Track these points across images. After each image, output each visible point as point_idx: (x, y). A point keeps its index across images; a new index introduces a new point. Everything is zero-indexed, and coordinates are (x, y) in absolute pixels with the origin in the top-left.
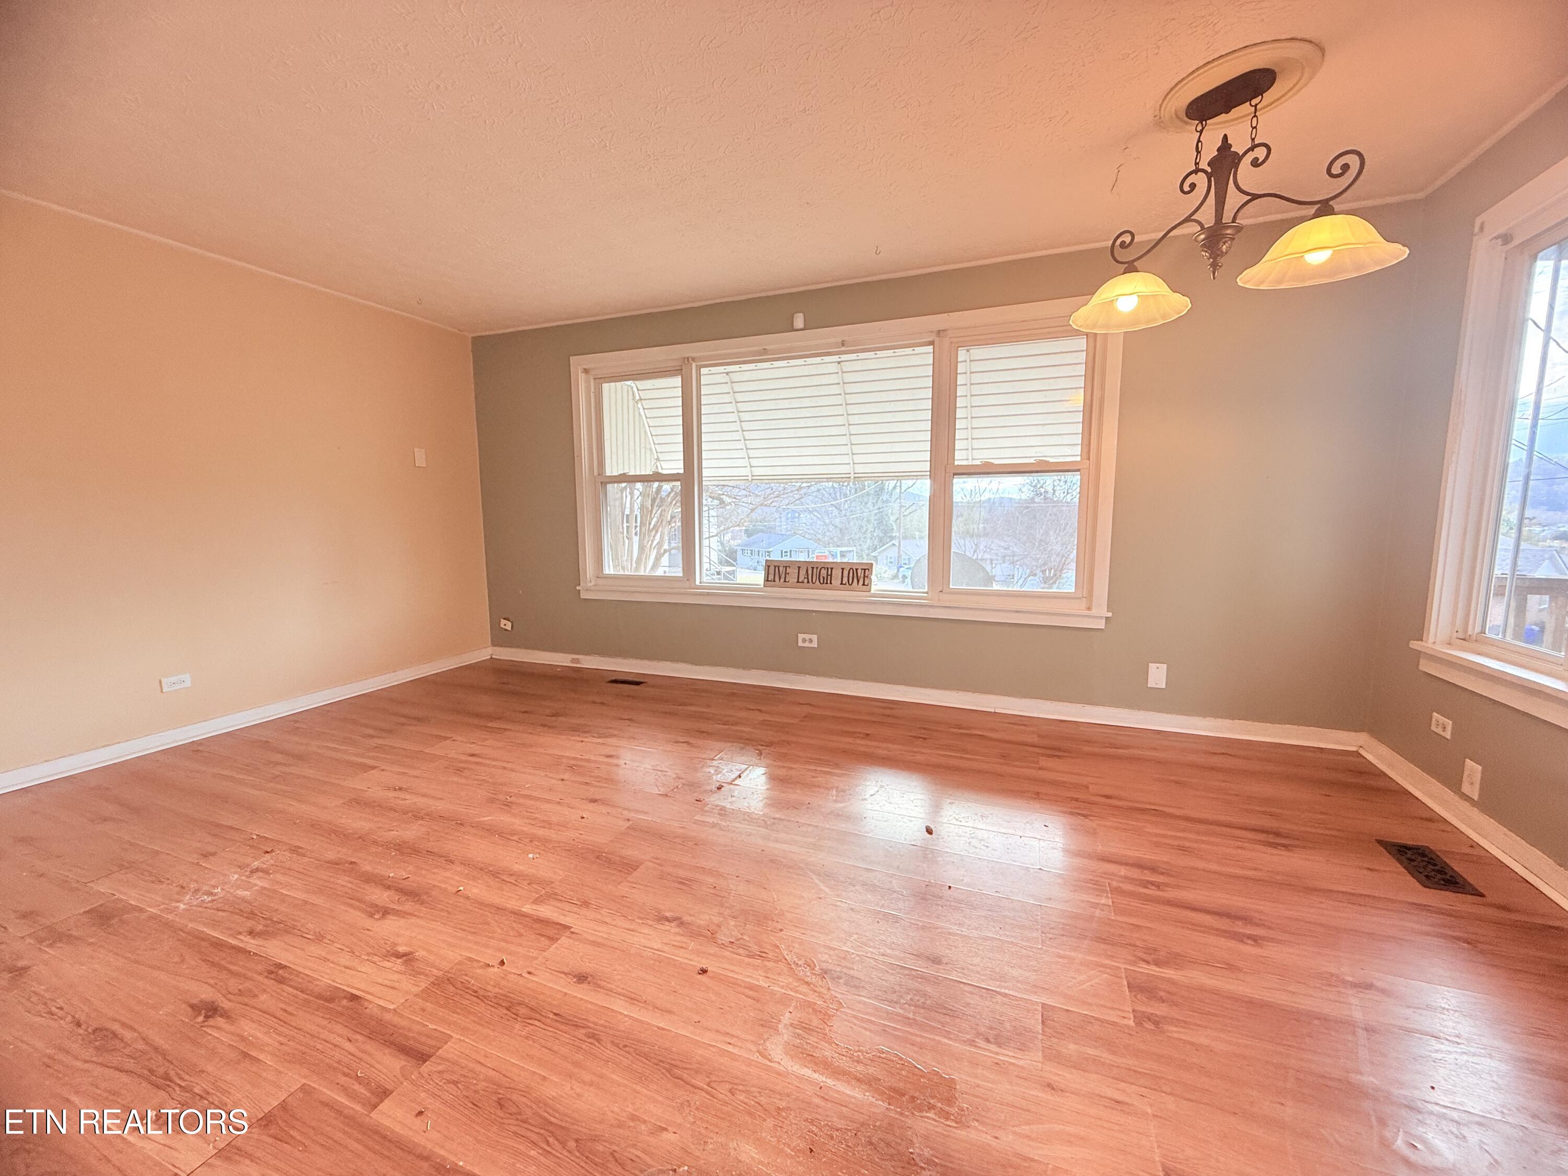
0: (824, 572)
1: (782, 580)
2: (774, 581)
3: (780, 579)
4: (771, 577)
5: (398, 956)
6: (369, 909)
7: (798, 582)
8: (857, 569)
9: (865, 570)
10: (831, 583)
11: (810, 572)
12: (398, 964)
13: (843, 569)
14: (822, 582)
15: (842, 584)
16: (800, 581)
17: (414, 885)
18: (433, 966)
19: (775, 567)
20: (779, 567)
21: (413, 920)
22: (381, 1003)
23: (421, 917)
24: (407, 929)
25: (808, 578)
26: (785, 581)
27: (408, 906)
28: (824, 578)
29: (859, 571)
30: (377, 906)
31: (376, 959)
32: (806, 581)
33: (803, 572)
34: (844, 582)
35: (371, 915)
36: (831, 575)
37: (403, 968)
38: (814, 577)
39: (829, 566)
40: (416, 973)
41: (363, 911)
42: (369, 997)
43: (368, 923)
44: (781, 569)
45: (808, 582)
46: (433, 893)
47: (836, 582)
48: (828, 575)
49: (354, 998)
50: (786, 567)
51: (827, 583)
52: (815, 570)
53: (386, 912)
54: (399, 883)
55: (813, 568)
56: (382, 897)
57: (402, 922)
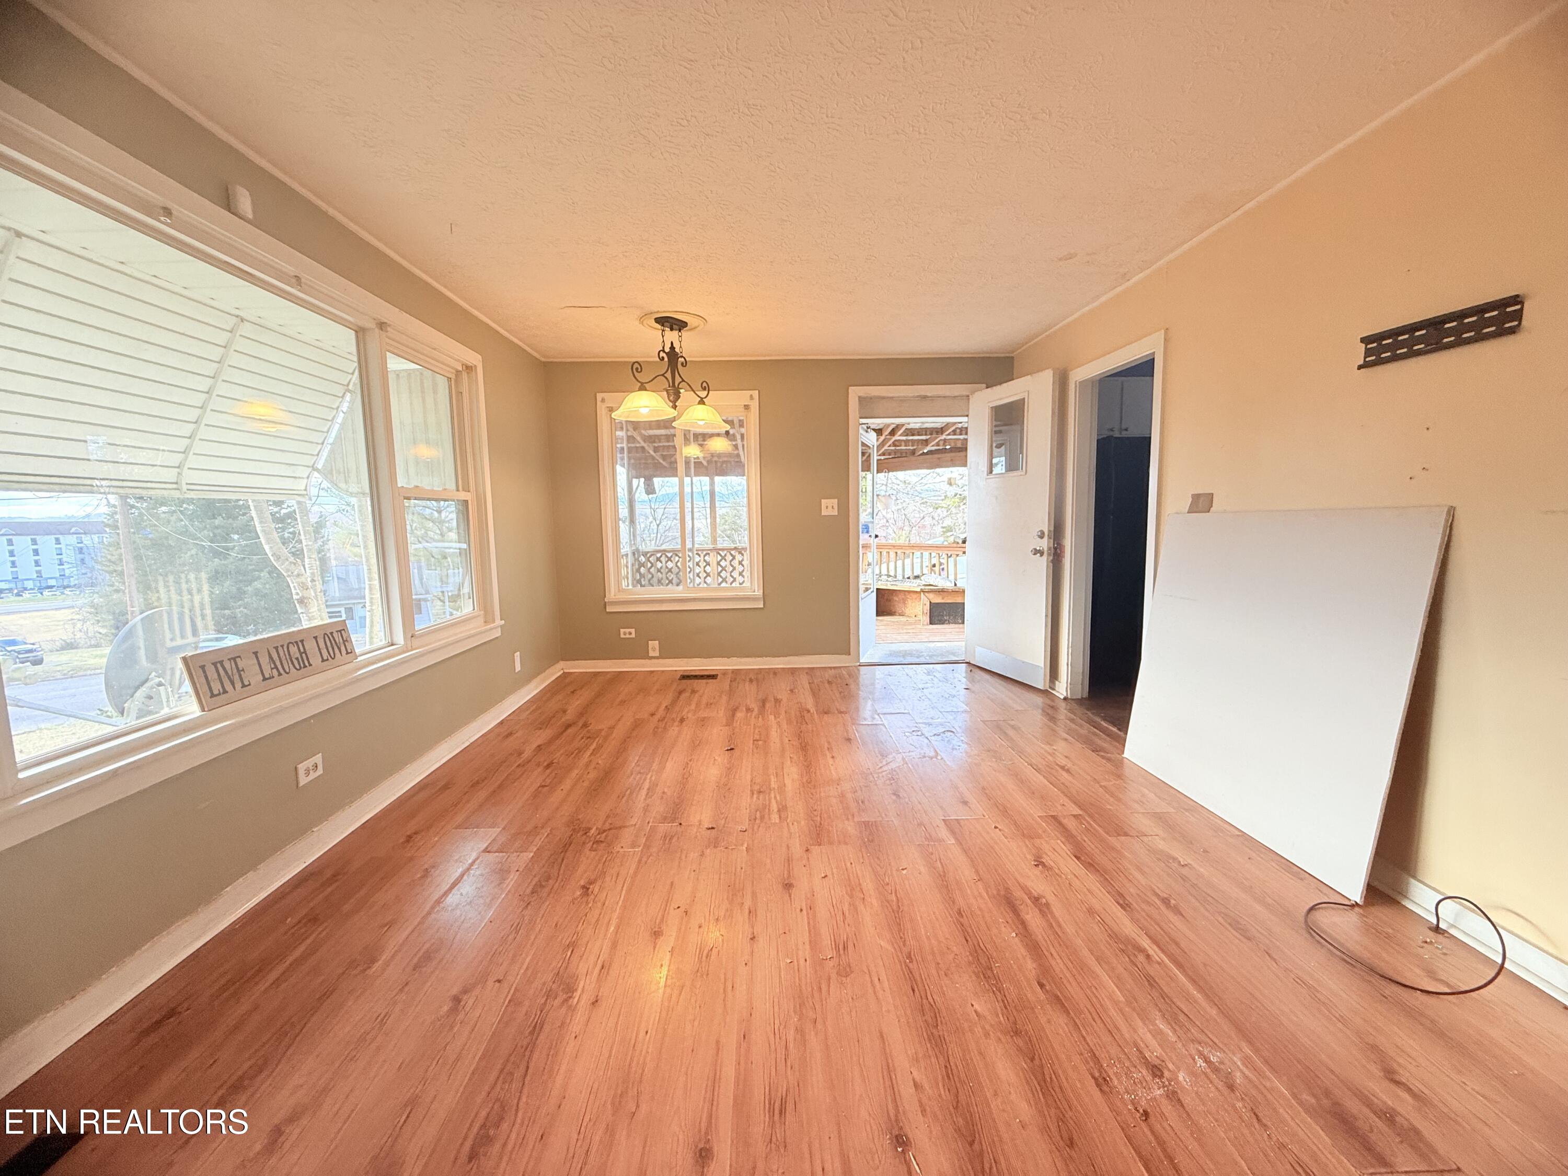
0: (294, 650)
1: (238, 685)
2: (225, 692)
3: (233, 683)
4: (216, 688)
5: (1043, 864)
6: (1046, 910)
7: (265, 679)
8: (332, 633)
9: (340, 631)
10: (310, 665)
11: (275, 656)
12: (1045, 859)
13: (315, 638)
14: (298, 667)
15: (323, 661)
16: (267, 676)
17: (1002, 909)
18: (1027, 846)
19: (215, 664)
20: (221, 662)
21: (1021, 880)
22: (1063, 846)
23: (1016, 879)
24: (1029, 877)
25: (276, 668)
26: (244, 686)
27: (1018, 893)
28: (297, 659)
29: (335, 635)
30: (1040, 910)
31: (1057, 871)
32: (275, 672)
33: (264, 660)
34: (325, 658)
35: (1047, 905)
36: (305, 652)
37: (1044, 856)
38: (284, 662)
39: (298, 639)
40: (1039, 849)
41: (1052, 913)
42: (1069, 853)
43: (1051, 898)
44: (227, 665)
45: (280, 674)
46: (995, 892)
47: (316, 660)
48: (301, 654)
49: (1078, 858)
50: (234, 659)
51: (305, 666)
52: (280, 649)
53: (1036, 900)
54: (1013, 921)
55: (276, 648)
56: (1032, 917)
57: (1029, 884)
